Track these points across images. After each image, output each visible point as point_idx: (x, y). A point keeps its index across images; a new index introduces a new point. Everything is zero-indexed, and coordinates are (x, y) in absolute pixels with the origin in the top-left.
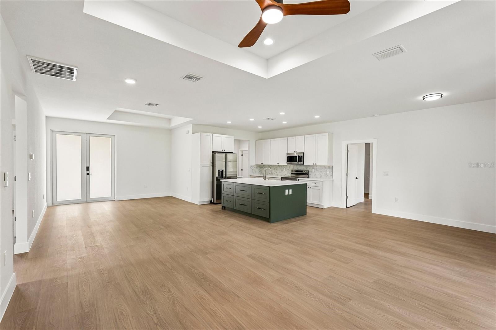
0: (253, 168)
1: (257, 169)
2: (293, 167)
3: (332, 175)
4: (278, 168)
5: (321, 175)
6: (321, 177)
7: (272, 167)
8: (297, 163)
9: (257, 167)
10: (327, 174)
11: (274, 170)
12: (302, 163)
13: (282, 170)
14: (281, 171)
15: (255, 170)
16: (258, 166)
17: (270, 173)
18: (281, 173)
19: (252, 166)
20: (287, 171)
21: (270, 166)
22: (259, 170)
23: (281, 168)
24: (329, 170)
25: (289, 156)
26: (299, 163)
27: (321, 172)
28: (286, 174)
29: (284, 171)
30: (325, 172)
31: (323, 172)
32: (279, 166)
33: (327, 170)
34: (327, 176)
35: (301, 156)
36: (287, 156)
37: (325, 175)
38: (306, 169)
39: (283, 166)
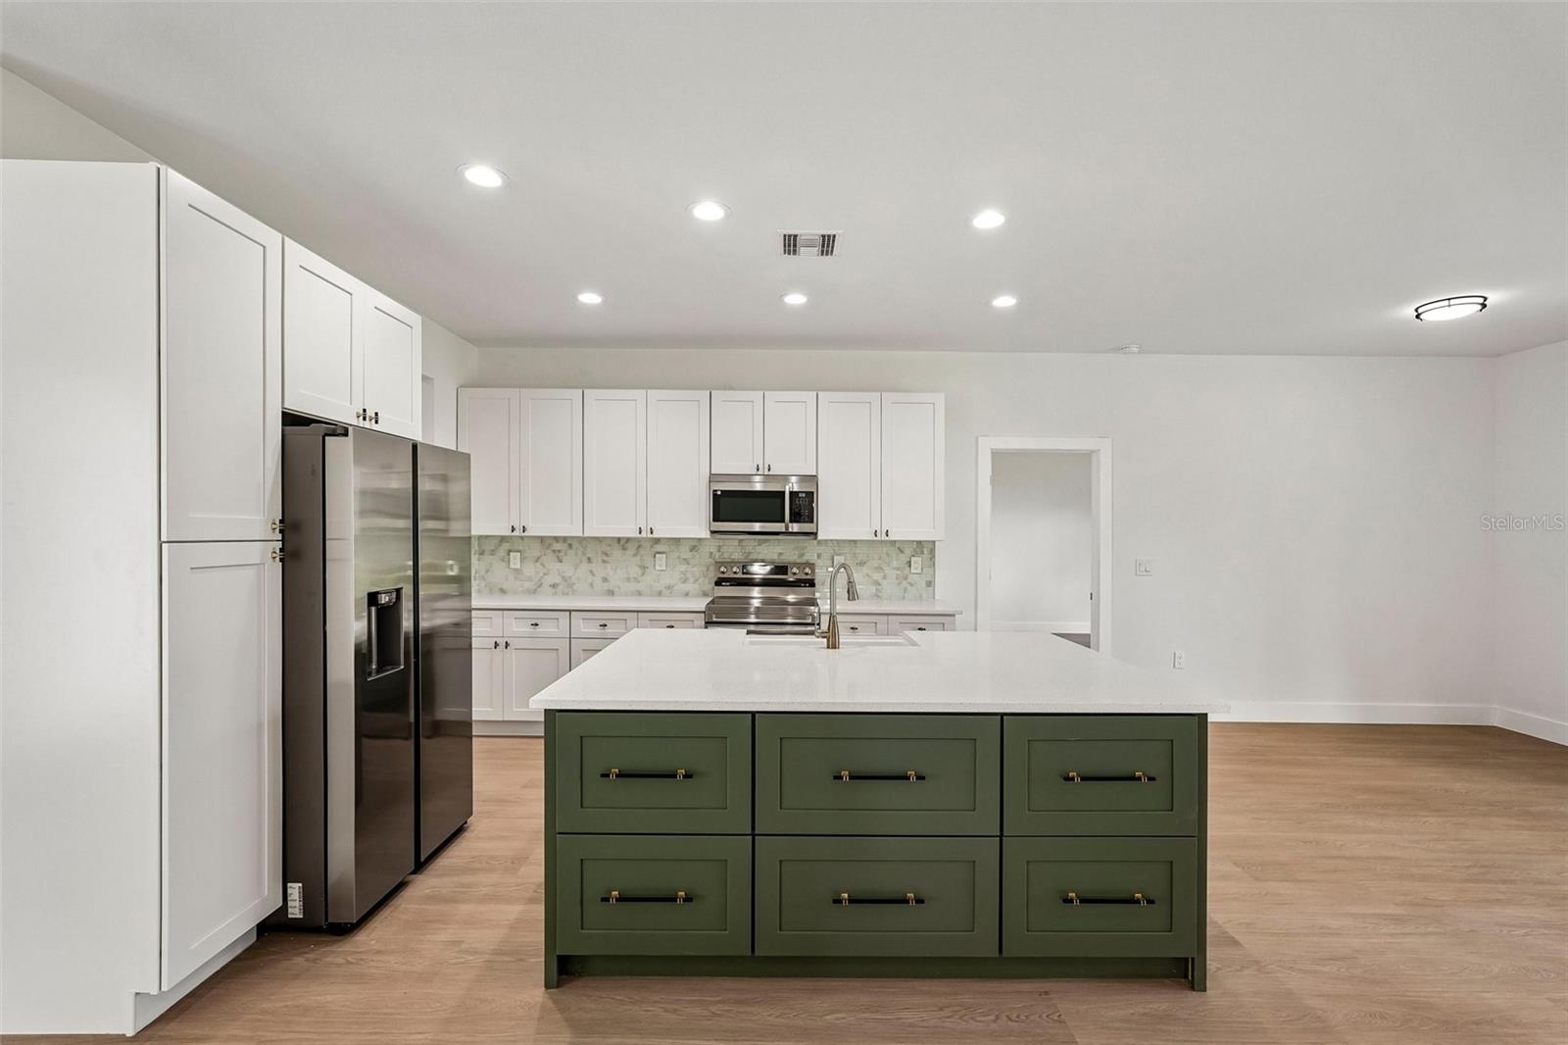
2: (720, 547)
3: (930, 584)
4: (617, 553)
5: (879, 584)
6: (877, 596)
7: (570, 546)
8: (774, 527)
10: (911, 578)
11: (585, 567)
13: (643, 568)
14: (635, 571)
18: (637, 580)
20: (683, 568)
21: (557, 546)
23: (634, 555)
24: (917, 562)
25: (722, 491)
26: (790, 530)
27: (879, 569)
28: (669, 587)
29: (657, 568)
30: (898, 569)
31: (887, 570)
32: (622, 542)
33: (910, 561)
34: (909, 586)
35: (804, 495)
36: (717, 491)
37: (899, 581)
38: (797, 557)
39: (649, 545)
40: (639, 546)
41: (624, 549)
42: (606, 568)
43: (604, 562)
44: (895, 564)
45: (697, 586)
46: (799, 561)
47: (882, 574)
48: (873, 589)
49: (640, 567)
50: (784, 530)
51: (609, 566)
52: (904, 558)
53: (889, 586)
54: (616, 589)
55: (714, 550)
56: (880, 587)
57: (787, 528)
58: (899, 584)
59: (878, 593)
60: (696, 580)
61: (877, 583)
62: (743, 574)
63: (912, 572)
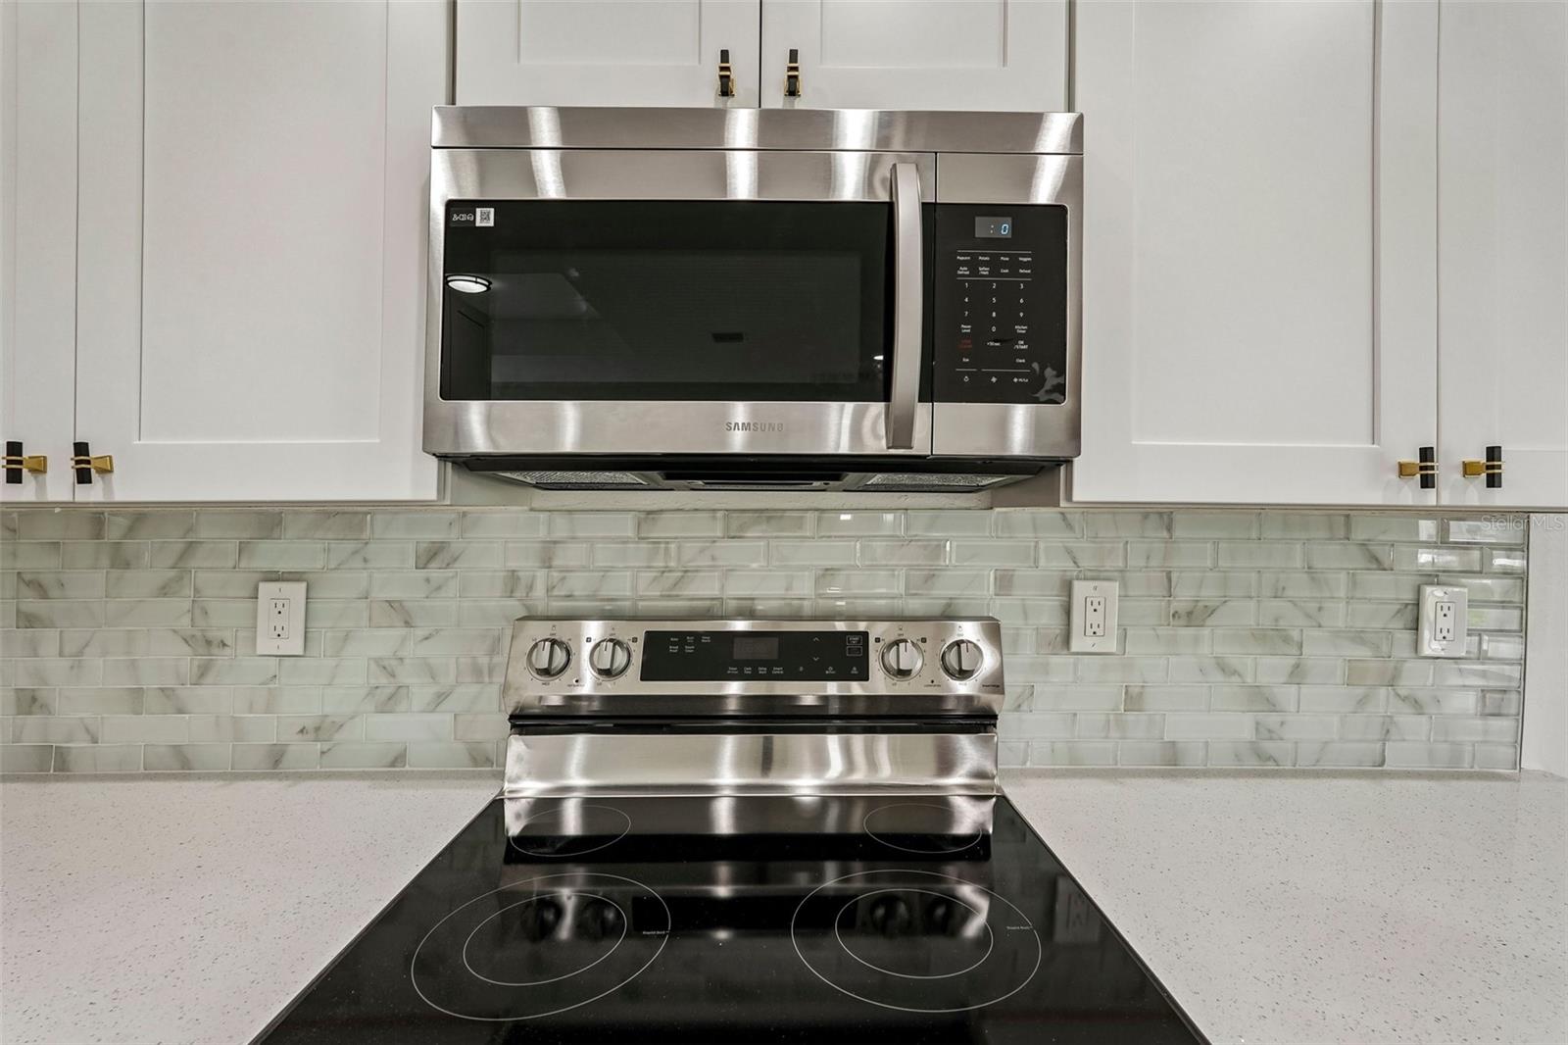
3: (1501, 702)
5: (1272, 706)
8: (825, 427)
10: (1416, 678)
12: (1015, 428)
13: (204, 645)
14: (164, 658)
18: (173, 701)
20: (382, 641)
23: (164, 591)
24: (1449, 604)
25: (496, 205)
26: (920, 446)
27: (1272, 637)
28: (319, 730)
29: (265, 645)
30: (1359, 637)
31: (1315, 645)
32: (114, 532)
33: (1417, 604)
34: (1407, 719)
35: (1005, 229)
36: (469, 205)
37: (1360, 691)
38: (900, 588)
39: (232, 547)
40: (190, 548)
41: (121, 561)
42: (34, 650)
43: (27, 620)
44: (1344, 614)
45: (443, 720)
46: (915, 606)
47: (1291, 661)
49: (188, 641)
50: (876, 444)
51: (49, 638)
52: (1390, 589)
54: (80, 744)
55: (526, 564)
56: (1272, 719)
57: (901, 429)
58: (1362, 702)
59: (1269, 746)
60: (441, 697)
61: (1261, 699)
62: (646, 676)
63: (1427, 651)
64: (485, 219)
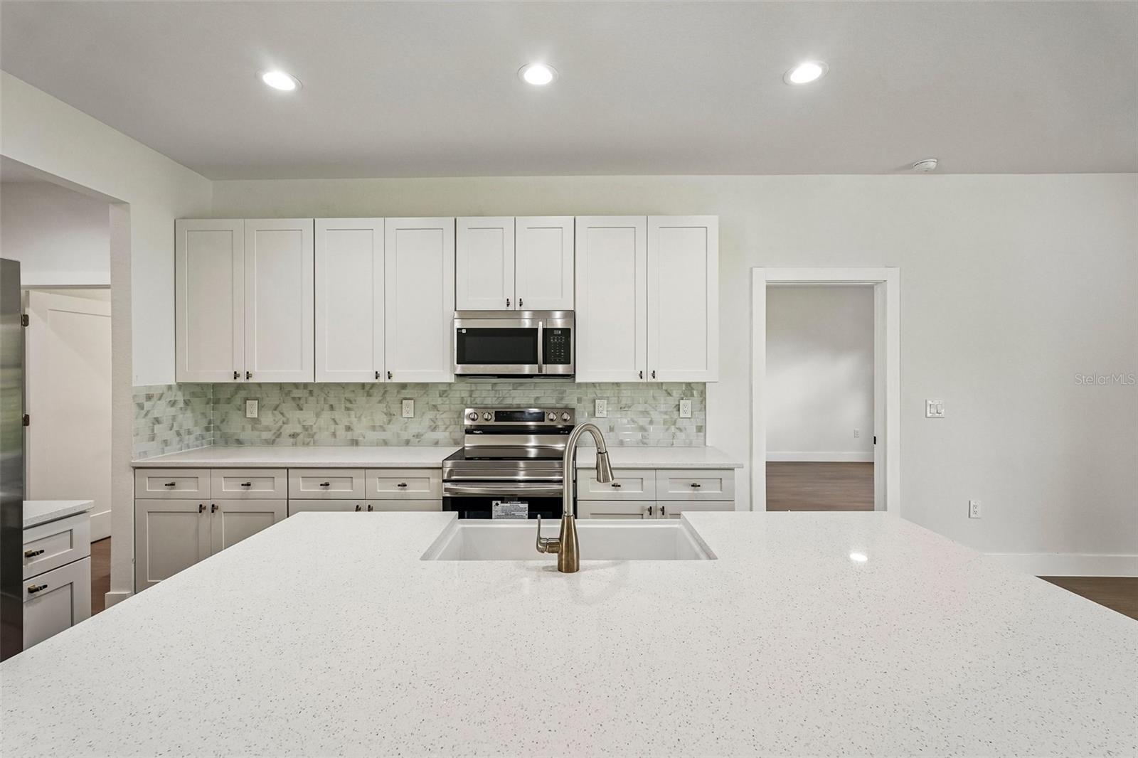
0: (161, 409)
1: (189, 414)
2: (471, 392)
3: (700, 429)
4: (361, 399)
6: (643, 443)
7: (311, 392)
8: (527, 369)
9: (187, 403)
10: (680, 424)
11: (326, 415)
12: (560, 369)
13: (390, 415)
14: (380, 418)
15: (174, 418)
16: (198, 389)
17: (294, 436)
18: (383, 429)
19: (149, 397)
20: (430, 415)
21: (296, 393)
22: (203, 414)
23: (380, 402)
24: (686, 405)
25: (467, 329)
26: (544, 372)
27: (645, 413)
28: (418, 436)
29: (405, 415)
30: (666, 413)
31: (655, 416)
32: (367, 388)
33: (679, 405)
34: (678, 433)
35: (560, 332)
36: (461, 329)
37: (667, 426)
38: (554, 402)
39: (396, 391)
40: (385, 392)
41: (369, 395)
42: (349, 416)
43: (348, 409)
44: (662, 408)
45: (447, 434)
46: (558, 405)
47: (648, 419)
48: (639, 436)
49: (386, 414)
50: (537, 372)
51: (352, 413)
52: (672, 401)
53: (656, 432)
54: (361, 438)
55: (465, 394)
56: (645, 434)
57: (540, 369)
58: (667, 429)
59: (645, 441)
60: (446, 428)
61: (643, 429)
62: (495, 421)
63: (681, 416)
64: (464, 331)
